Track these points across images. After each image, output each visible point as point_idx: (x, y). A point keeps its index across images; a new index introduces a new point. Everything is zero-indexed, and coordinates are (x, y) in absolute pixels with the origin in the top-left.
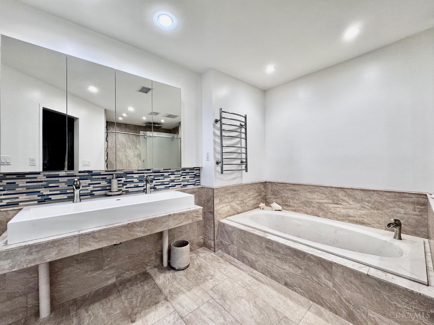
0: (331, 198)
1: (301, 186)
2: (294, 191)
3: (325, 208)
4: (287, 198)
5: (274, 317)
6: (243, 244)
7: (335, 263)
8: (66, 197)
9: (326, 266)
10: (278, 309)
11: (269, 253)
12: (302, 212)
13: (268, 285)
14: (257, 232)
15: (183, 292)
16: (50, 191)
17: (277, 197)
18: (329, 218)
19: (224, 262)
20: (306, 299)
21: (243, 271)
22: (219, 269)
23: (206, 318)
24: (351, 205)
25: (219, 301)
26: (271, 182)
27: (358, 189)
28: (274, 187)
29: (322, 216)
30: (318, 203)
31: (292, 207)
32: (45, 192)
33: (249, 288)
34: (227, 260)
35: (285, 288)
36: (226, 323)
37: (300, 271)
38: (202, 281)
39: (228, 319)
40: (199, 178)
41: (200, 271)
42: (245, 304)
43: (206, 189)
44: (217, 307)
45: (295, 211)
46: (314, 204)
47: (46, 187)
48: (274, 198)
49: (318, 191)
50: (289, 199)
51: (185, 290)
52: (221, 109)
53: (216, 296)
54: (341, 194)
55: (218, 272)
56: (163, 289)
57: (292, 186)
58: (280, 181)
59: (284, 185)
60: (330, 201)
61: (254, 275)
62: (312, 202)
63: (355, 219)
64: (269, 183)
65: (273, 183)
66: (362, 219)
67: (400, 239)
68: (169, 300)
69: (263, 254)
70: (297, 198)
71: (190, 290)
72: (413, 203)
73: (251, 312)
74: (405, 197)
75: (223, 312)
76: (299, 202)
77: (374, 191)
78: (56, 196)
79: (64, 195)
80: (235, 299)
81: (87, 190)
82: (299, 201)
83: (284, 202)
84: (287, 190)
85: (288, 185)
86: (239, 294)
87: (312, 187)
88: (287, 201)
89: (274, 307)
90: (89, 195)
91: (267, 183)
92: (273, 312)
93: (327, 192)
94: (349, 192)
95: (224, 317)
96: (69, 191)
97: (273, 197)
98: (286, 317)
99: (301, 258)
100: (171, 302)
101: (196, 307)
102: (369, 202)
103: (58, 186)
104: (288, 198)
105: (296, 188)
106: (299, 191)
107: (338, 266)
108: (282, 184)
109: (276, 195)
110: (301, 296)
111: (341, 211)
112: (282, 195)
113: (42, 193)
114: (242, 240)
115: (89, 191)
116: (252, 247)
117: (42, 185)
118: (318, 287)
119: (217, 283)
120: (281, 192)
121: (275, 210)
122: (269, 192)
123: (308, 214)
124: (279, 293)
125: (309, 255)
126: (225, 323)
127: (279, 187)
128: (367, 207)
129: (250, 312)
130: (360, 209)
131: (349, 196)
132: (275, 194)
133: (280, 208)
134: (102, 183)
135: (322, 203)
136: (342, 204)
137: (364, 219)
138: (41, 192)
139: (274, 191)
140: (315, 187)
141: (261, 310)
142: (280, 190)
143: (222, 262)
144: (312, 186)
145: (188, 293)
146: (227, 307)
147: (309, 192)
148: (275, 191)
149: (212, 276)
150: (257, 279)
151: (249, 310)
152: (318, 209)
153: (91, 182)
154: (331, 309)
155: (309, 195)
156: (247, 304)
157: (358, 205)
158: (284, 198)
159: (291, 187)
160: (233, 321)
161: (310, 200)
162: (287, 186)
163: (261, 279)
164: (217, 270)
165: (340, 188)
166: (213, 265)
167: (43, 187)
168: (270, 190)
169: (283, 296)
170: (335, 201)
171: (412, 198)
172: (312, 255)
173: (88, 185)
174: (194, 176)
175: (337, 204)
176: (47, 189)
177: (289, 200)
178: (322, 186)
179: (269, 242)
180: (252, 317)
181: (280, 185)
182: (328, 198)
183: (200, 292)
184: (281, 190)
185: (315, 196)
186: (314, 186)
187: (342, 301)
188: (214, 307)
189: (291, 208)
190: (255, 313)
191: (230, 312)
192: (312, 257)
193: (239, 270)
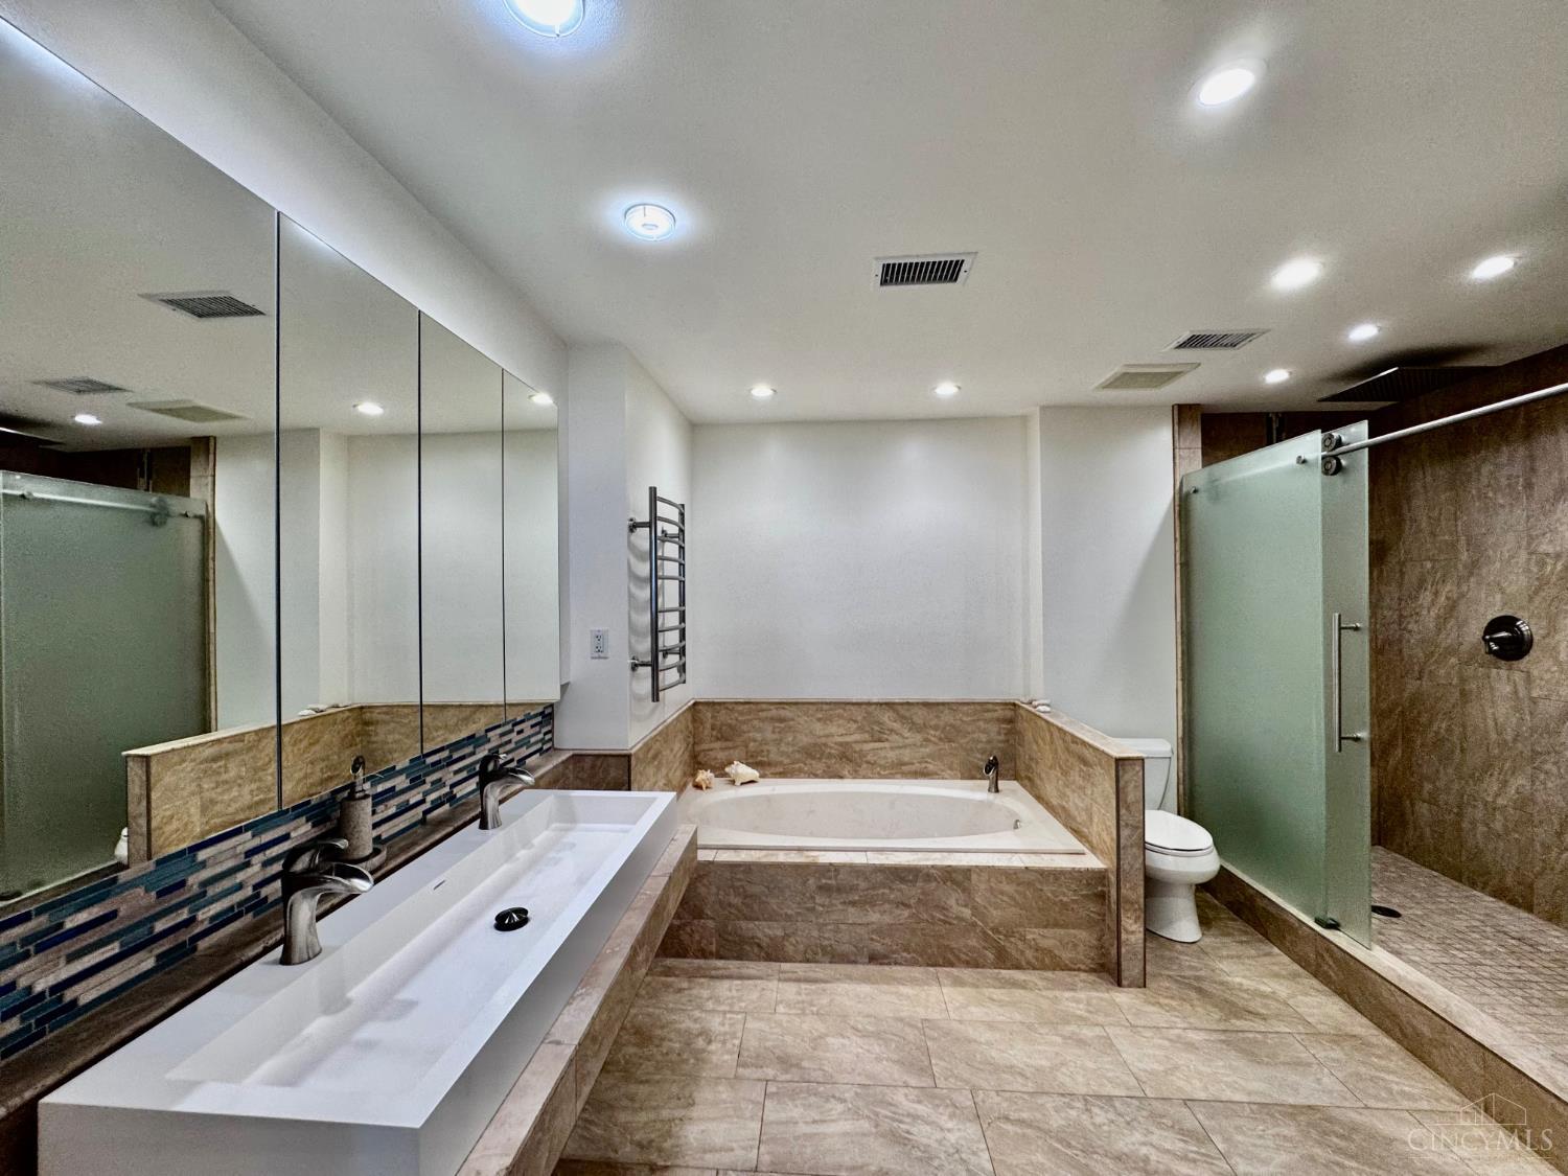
0: (867, 729)
1: (800, 706)
2: (781, 720)
3: (856, 755)
4: (761, 744)
5: (911, 1034)
6: (740, 904)
7: (977, 867)
8: (150, 963)
9: (960, 878)
10: (903, 1014)
11: (828, 900)
12: (802, 775)
13: (838, 980)
14: (781, 857)
15: (681, 1120)
16: (72, 958)
17: (730, 744)
18: (864, 778)
19: (690, 982)
20: (922, 969)
21: (760, 978)
22: (700, 1007)
23: (803, 1129)
24: (907, 738)
25: (788, 1077)
26: (714, 703)
27: (918, 703)
28: (723, 716)
29: (848, 775)
30: (841, 744)
31: (776, 764)
32: (44, 973)
33: (815, 1009)
34: (691, 975)
35: (873, 968)
36: (852, 1103)
37: (906, 913)
38: (692, 1061)
39: (847, 1095)
40: (549, 724)
41: (657, 1042)
42: (844, 1045)
43: (588, 760)
44: (798, 1090)
45: (783, 775)
46: (831, 748)
47: (44, 942)
48: (722, 749)
49: (840, 716)
50: (766, 744)
51: (678, 1113)
52: (653, 491)
53: (770, 1072)
54: (886, 717)
55: (704, 1015)
56: (612, 1155)
57: (777, 709)
58: (741, 696)
59: (753, 707)
60: (867, 736)
61: (794, 976)
62: (825, 745)
63: (913, 768)
64: (706, 707)
65: (720, 704)
66: (924, 765)
67: (997, 791)
68: (669, 1164)
69: (808, 909)
70: (790, 739)
71: (690, 1101)
72: (998, 720)
73: (868, 1051)
74: (988, 711)
75: (821, 1089)
76: (796, 748)
77: (943, 704)
78: (101, 976)
79: (141, 955)
80: (815, 1049)
81: (240, 887)
82: (793, 745)
83: (752, 756)
84: (762, 720)
85: (764, 706)
86: (809, 1035)
87: (825, 707)
88: (762, 751)
89: (891, 1015)
90: (248, 910)
91: (700, 707)
92: (900, 1025)
93: (859, 714)
94: (903, 711)
95: (834, 1097)
96: (164, 920)
97: (717, 745)
98: (926, 1020)
99: (911, 881)
100: (679, 1162)
101: (756, 1125)
102: (936, 728)
103: (113, 915)
104: (764, 742)
105: (783, 713)
106: (793, 720)
107: (980, 869)
108: (747, 706)
109: (727, 740)
110: (909, 968)
111: (888, 755)
112: (746, 735)
113: (29, 988)
114: (737, 894)
115: (249, 891)
116: (773, 903)
117: (26, 941)
118: (942, 929)
119: (737, 1042)
120: (745, 727)
121: (742, 784)
122: (706, 732)
123: (816, 776)
124: (873, 983)
125: (925, 871)
126: (850, 1106)
127: (736, 715)
128: (933, 739)
129: (867, 1055)
130: (921, 746)
131: (903, 719)
132: (726, 735)
133: (752, 773)
134: (295, 829)
135: (847, 743)
136: (890, 738)
137: (928, 765)
138: (23, 983)
139: (721, 729)
140: (832, 706)
141: (878, 1035)
142: (740, 722)
143: (685, 985)
144: (827, 703)
145: (695, 1112)
146: (818, 1075)
147: (819, 720)
148: (724, 728)
149: (705, 1034)
150: (807, 980)
151: (860, 1050)
152: (841, 759)
153: (256, 842)
154: (968, 964)
155: (818, 728)
156: (846, 1041)
157: (918, 738)
158: (752, 744)
159: (774, 712)
160: (859, 1091)
161: (823, 740)
162: (763, 710)
163: (812, 975)
164: (697, 1014)
165: (886, 704)
166: (671, 1005)
167: (31, 948)
168: (708, 726)
169: (885, 986)
170: (877, 735)
171: (996, 711)
172: (933, 866)
173: (241, 859)
174: (539, 719)
175: (880, 741)
176: (51, 953)
177: (765, 748)
178: (848, 703)
179: (829, 871)
180: (879, 1059)
181: (741, 708)
182: (861, 729)
183: (721, 1088)
184: (744, 722)
185: (833, 729)
186: (830, 703)
187: (988, 934)
188: (793, 1095)
189: (773, 770)
190: (877, 1049)
191: (834, 1080)
192: (933, 871)
193: (750, 982)
